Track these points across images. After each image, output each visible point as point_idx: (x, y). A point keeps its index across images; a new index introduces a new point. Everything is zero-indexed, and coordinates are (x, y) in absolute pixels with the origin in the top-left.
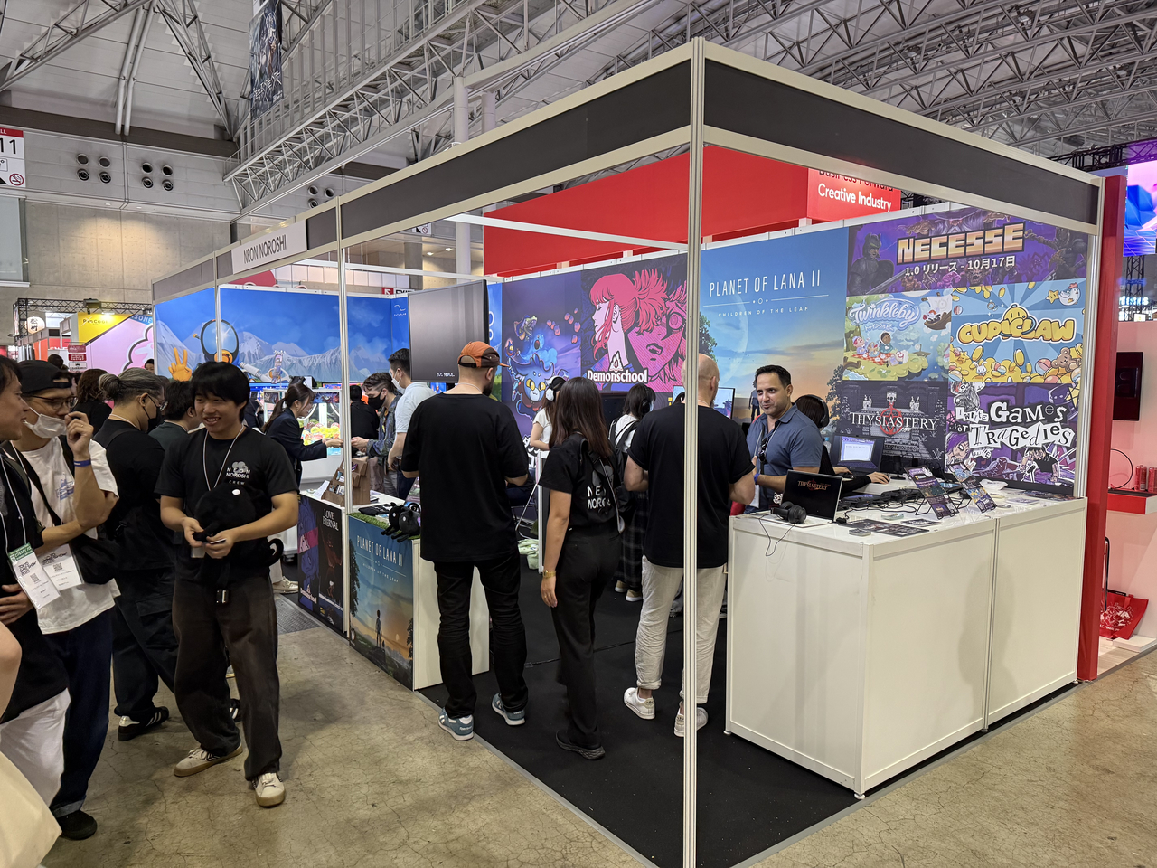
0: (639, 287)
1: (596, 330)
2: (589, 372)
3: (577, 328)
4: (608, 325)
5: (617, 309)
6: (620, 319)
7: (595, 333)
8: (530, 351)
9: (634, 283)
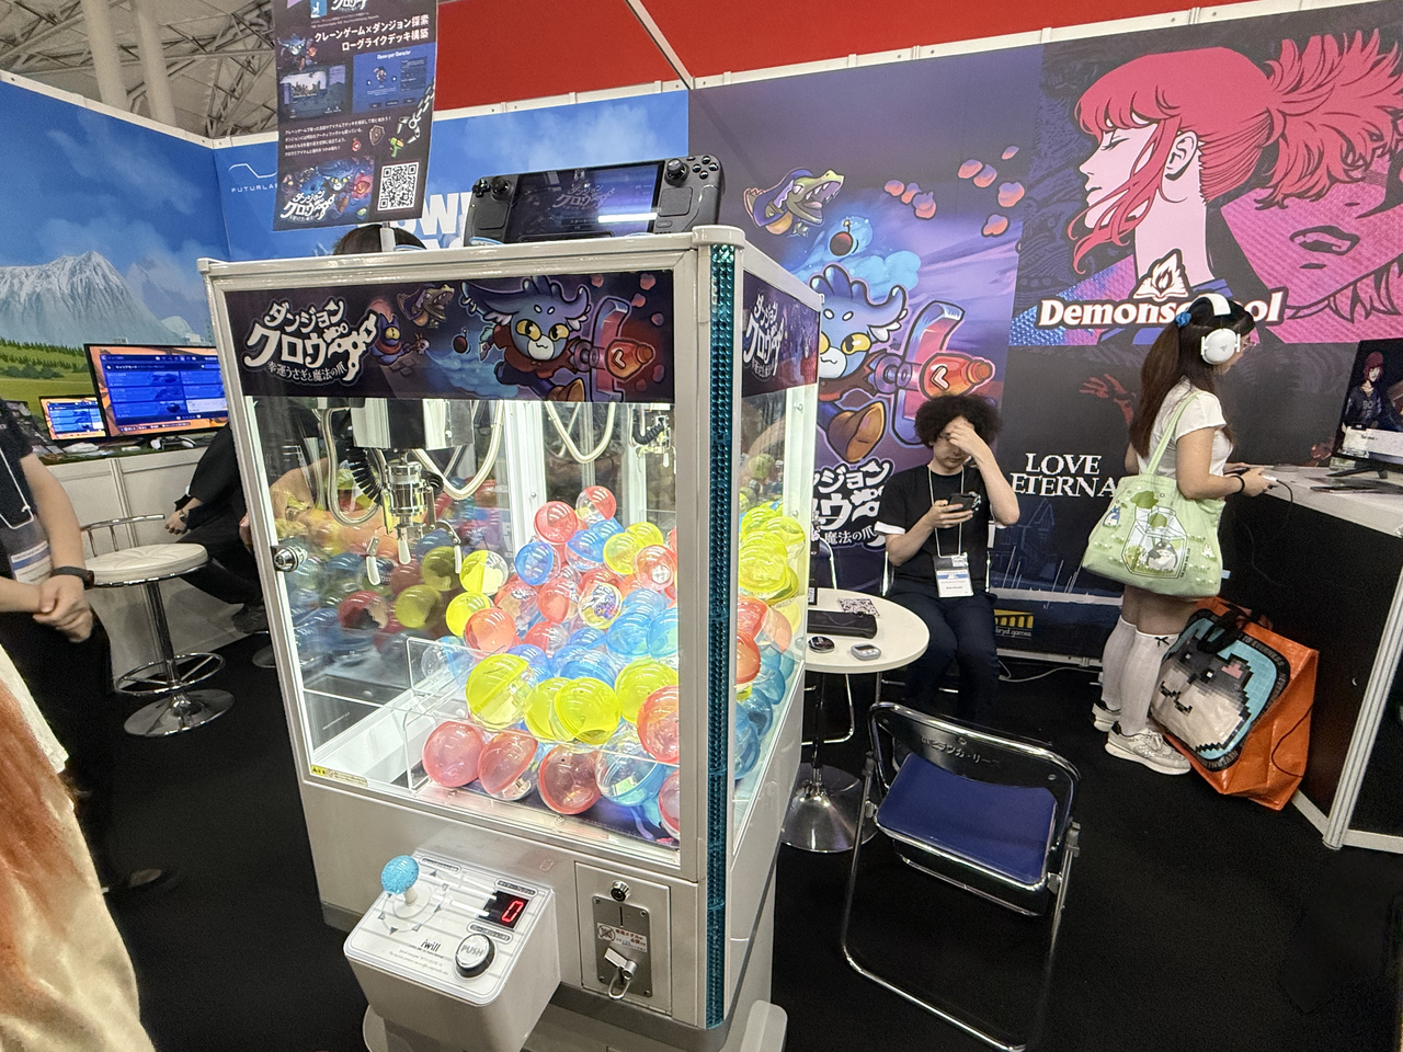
0: (1290, 80)
1: (1091, 199)
2: (1047, 305)
3: (1011, 195)
4: (1144, 185)
5: (1189, 141)
6: (1195, 166)
7: (1086, 207)
8: (814, 258)
9: (1270, 72)
